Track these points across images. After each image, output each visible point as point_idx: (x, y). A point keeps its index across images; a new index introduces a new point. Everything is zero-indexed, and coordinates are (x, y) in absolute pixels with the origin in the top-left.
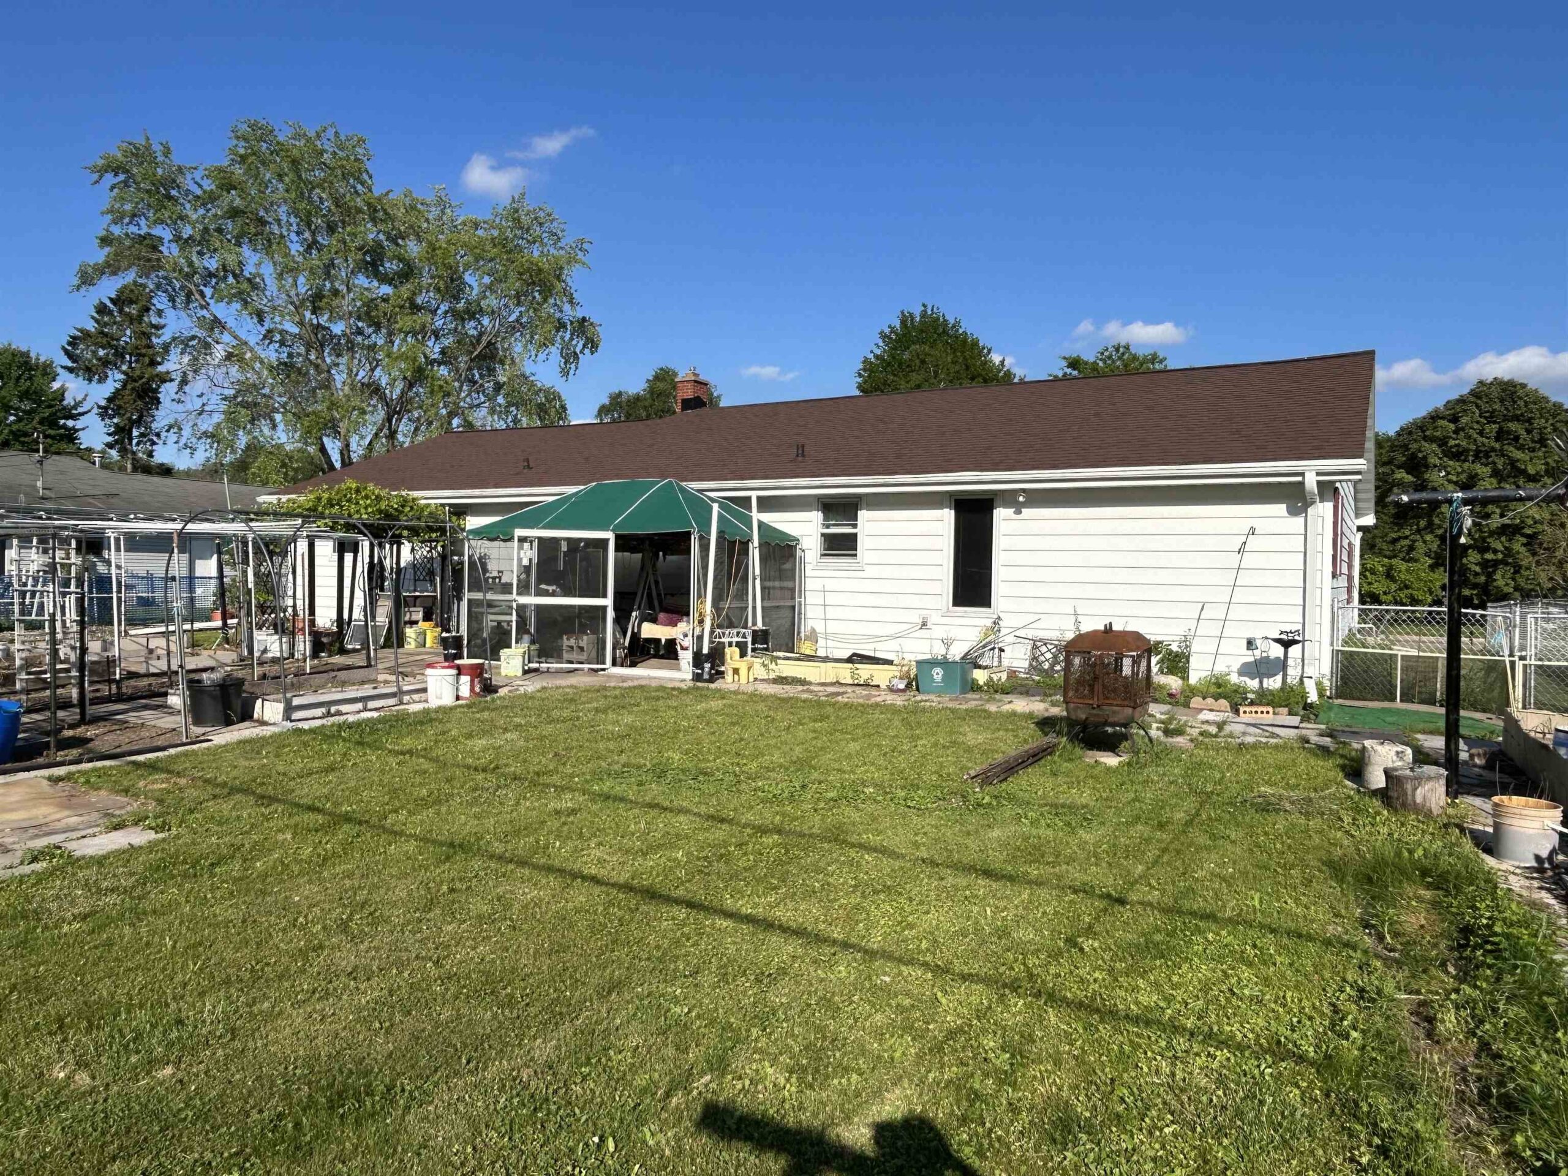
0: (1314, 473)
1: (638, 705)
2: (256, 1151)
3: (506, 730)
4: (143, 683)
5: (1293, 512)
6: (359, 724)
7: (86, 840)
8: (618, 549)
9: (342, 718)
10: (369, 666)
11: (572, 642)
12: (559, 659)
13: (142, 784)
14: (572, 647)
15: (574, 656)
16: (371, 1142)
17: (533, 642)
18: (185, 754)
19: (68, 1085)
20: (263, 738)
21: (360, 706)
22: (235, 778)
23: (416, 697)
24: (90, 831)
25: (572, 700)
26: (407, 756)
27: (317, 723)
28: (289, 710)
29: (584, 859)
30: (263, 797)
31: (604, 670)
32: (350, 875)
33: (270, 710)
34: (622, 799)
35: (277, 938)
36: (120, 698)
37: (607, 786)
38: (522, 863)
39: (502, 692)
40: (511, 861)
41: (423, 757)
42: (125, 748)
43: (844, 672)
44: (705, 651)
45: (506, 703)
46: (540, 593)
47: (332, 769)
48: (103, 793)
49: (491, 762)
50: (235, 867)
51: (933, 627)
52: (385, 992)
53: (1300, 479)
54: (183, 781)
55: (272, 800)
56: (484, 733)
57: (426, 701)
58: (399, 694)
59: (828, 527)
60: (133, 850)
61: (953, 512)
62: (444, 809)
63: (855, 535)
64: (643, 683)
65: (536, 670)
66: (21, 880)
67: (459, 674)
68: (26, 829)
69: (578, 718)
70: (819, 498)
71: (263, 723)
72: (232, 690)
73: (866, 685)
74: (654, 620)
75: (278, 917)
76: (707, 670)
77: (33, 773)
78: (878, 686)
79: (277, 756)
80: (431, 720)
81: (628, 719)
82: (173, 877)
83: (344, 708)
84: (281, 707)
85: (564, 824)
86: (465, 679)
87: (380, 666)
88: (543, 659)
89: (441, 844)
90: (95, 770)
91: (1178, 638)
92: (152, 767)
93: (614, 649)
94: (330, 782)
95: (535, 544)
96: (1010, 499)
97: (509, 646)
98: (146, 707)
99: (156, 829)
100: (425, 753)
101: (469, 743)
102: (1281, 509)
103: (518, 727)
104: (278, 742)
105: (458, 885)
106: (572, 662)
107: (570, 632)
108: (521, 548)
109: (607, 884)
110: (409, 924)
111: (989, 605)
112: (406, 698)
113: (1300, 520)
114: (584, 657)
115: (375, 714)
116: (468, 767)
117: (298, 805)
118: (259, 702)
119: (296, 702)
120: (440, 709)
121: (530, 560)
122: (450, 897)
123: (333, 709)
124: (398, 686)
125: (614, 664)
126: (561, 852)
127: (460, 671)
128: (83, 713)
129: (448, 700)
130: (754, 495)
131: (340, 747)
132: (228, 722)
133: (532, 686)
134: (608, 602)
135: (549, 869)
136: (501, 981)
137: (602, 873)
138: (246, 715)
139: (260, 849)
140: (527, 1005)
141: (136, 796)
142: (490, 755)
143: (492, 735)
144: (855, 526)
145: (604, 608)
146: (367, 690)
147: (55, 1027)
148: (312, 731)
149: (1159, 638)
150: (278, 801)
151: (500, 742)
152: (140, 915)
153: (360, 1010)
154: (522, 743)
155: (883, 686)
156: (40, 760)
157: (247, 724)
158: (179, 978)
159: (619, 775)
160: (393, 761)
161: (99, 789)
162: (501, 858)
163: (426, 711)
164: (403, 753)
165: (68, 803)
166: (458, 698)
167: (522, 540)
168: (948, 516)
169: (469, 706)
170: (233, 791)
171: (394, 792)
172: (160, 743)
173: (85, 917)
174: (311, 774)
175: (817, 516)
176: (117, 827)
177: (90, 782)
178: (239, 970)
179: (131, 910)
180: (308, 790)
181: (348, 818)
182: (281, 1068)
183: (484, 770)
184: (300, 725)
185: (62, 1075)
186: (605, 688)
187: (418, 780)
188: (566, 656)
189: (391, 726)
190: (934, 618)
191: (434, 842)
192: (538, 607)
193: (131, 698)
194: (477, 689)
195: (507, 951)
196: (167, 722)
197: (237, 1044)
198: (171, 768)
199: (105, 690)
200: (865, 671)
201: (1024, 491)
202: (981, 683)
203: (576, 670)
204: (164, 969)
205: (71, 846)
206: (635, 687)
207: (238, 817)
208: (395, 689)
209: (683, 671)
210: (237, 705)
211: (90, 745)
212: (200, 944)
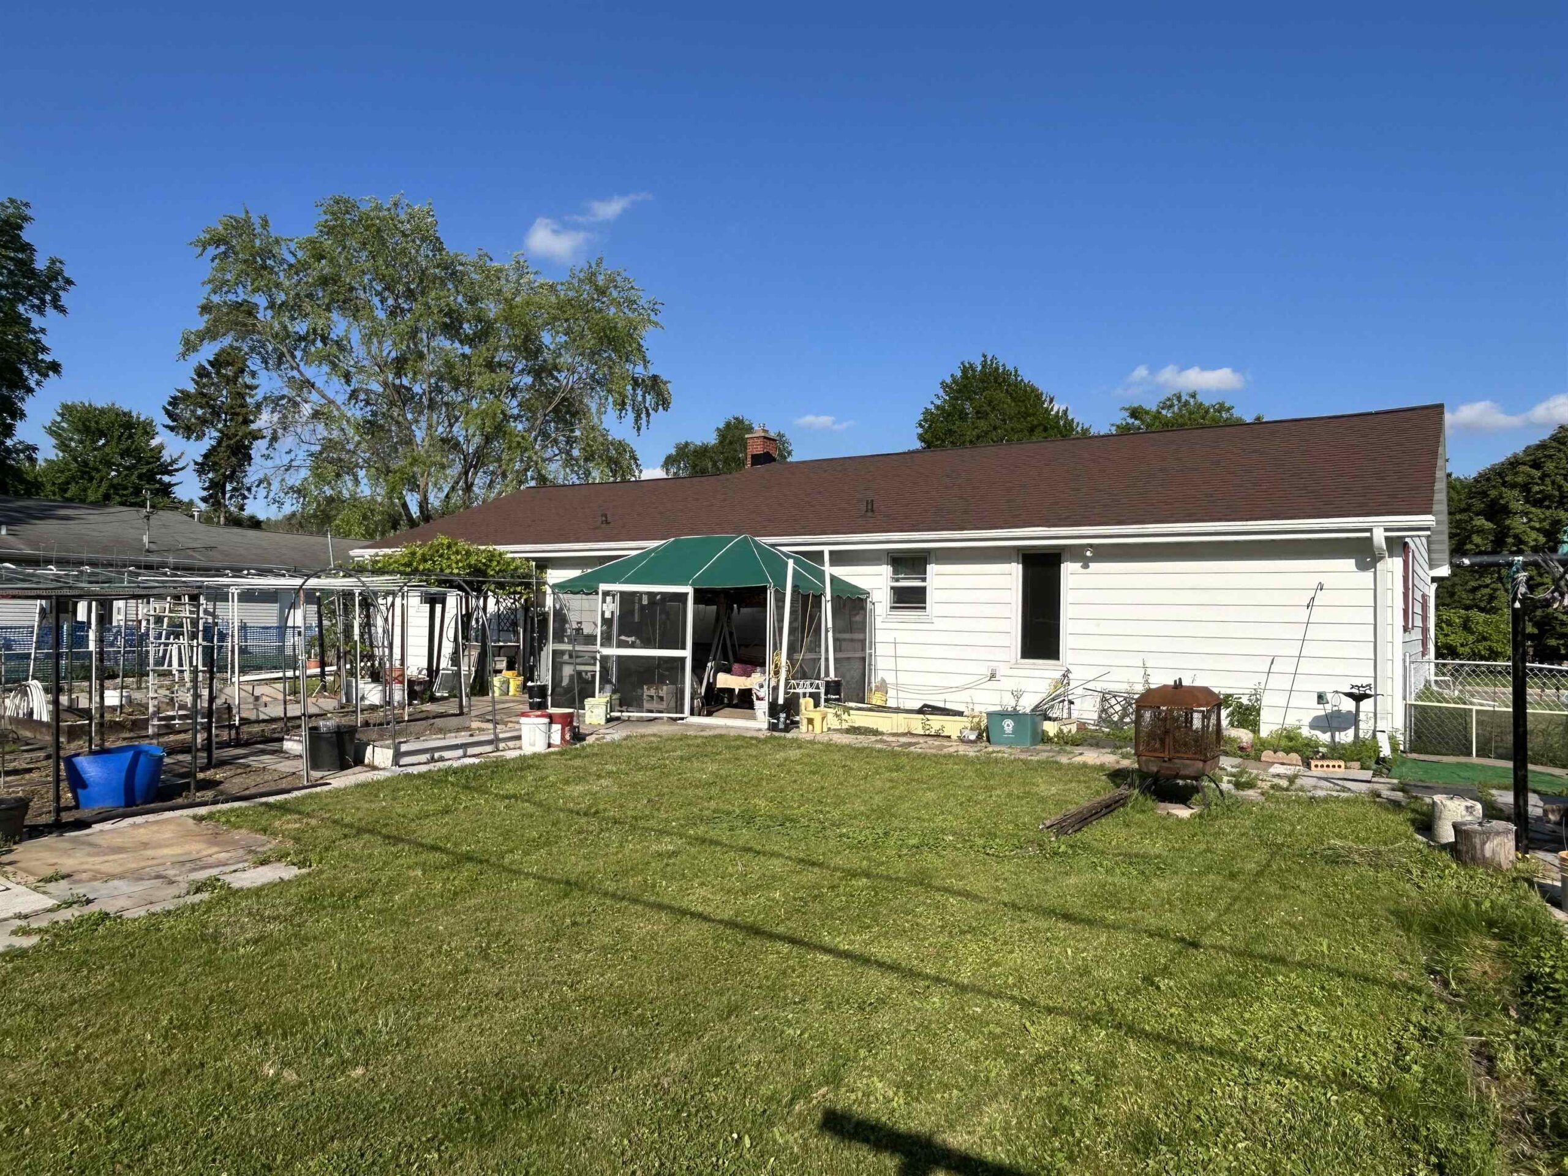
0: (1382, 529)
1: (720, 753)
2: (448, 1137)
3: (599, 777)
4: (256, 729)
5: (1362, 566)
6: (463, 769)
7: (238, 874)
8: (696, 601)
9: (448, 763)
10: (461, 714)
11: (652, 692)
12: (640, 708)
13: (277, 823)
14: (652, 697)
15: (655, 705)
16: (543, 1133)
17: (614, 692)
18: (310, 796)
19: (279, 1080)
20: (378, 782)
21: (460, 752)
22: (360, 820)
23: (511, 744)
24: (241, 866)
25: (657, 749)
26: (513, 800)
27: (424, 768)
28: (398, 756)
29: (690, 898)
30: (389, 837)
31: (682, 719)
32: (480, 908)
33: (380, 755)
34: (717, 843)
35: (428, 963)
36: (238, 743)
37: (701, 830)
38: (635, 901)
39: (590, 740)
40: (623, 898)
41: (527, 801)
42: (253, 791)
43: (916, 724)
44: (781, 701)
45: (596, 750)
46: (621, 644)
47: (446, 811)
48: (243, 831)
49: (590, 807)
50: (377, 900)
51: (1002, 679)
52: (532, 1010)
53: (1368, 534)
54: (313, 822)
55: (397, 840)
56: (580, 780)
57: (520, 748)
58: (495, 741)
59: (897, 580)
60: (282, 885)
61: (1020, 566)
62: (555, 850)
63: (924, 589)
64: (723, 732)
65: (618, 719)
66: (193, 908)
67: (551, 723)
68: (183, 863)
69: (665, 766)
70: (889, 552)
71: (374, 768)
72: (347, 737)
73: (937, 736)
74: (728, 671)
75: (425, 944)
76: (782, 720)
77: (178, 813)
78: (949, 737)
79: (394, 799)
80: (529, 767)
81: (712, 767)
82: (324, 908)
83: (447, 754)
84: (390, 753)
85: (667, 865)
86: (557, 728)
87: (473, 713)
88: (624, 708)
89: (558, 882)
90: (232, 810)
91: (1248, 691)
92: (283, 808)
93: (692, 699)
94: (447, 823)
95: (618, 597)
96: (1077, 554)
97: (593, 696)
98: (263, 752)
99: (301, 864)
100: (528, 798)
101: (569, 789)
102: (1350, 564)
103: (610, 773)
104: (391, 786)
105: (579, 919)
106: (651, 711)
107: (650, 682)
108: (604, 601)
109: (714, 921)
110: (542, 952)
111: (1058, 659)
112: (502, 745)
113: (1369, 575)
114: (664, 706)
115: (476, 761)
116: (572, 811)
117: (422, 845)
118: (369, 749)
119: (404, 748)
120: (535, 756)
121: (612, 613)
122: (575, 929)
123: (437, 755)
124: (495, 734)
125: (692, 714)
126: (668, 891)
127: (552, 719)
128: (210, 757)
129: (540, 747)
130: (826, 549)
131: (449, 791)
132: (343, 766)
133: (616, 734)
134: (687, 653)
135: (660, 907)
136: (632, 1002)
137: (708, 910)
138: (359, 761)
139: (397, 884)
140: (658, 1024)
141: (274, 834)
142: (588, 801)
143: (588, 781)
144: (924, 580)
145: (682, 660)
146: (463, 738)
147: (254, 1033)
148: (421, 776)
149: (1229, 691)
150: (402, 840)
151: (595, 788)
152: (305, 940)
153: (511, 1025)
154: (615, 789)
155: (954, 737)
156: (180, 801)
157: (358, 769)
158: (349, 995)
159: (709, 821)
160: (501, 806)
161: (240, 827)
162: (614, 896)
163: (523, 758)
164: (508, 797)
165: (214, 839)
166: (549, 745)
167: (606, 594)
168: (1016, 570)
169: (561, 753)
170: (360, 831)
171: (507, 835)
172: (284, 784)
173: (256, 942)
174: (428, 816)
175: (886, 570)
176: (264, 863)
177: (233, 821)
178: (400, 989)
179: (296, 936)
180: (431, 830)
181: (469, 858)
182: (455, 1072)
183: (586, 814)
184: (410, 770)
185: (271, 1072)
186: (686, 737)
187: (526, 822)
188: (646, 705)
189: (493, 772)
190: (1003, 670)
191: (550, 880)
192: (619, 657)
193: (247, 744)
194: (568, 737)
195: (633, 978)
196: (286, 766)
197: (413, 1051)
198: (302, 808)
199: (225, 735)
200: (936, 722)
201: (1091, 546)
202: (1051, 734)
203: (656, 718)
204: (335, 987)
205: (228, 879)
206: (715, 736)
207: (370, 856)
208: (492, 737)
209: (759, 721)
210: (350, 749)
211: (221, 787)
212: (362, 966)
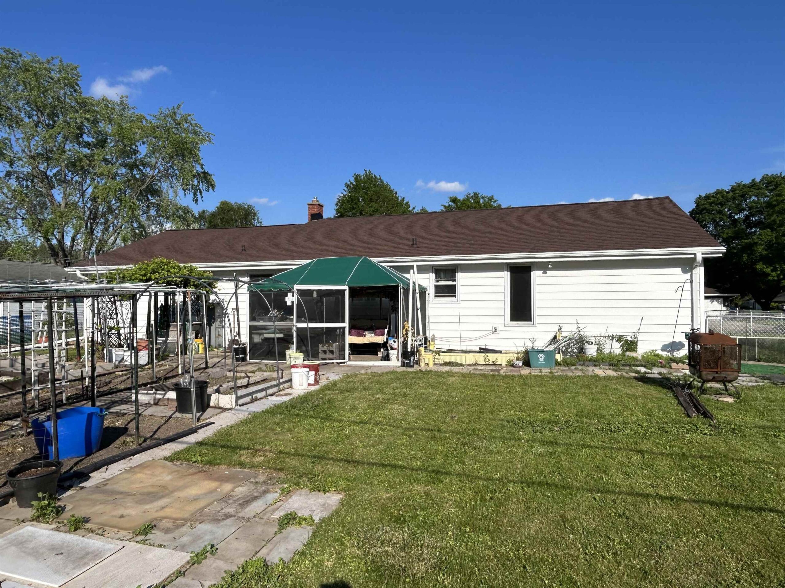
0: (701, 253)
5: (685, 272)
9: (262, 402)
11: (325, 348)
12: (319, 358)
13: (243, 458)
14: (325, 351)
15: (327, 356)
20: (251, 418)
21: (264, 393)
23: (285, 385)
24: (273, 496)
28: (237, 399)
31: (344, 363)
33: (224, 400)
43: (480, 358)
44: (409, 350)
51: (500, 332)
53: (693, 256)
54: (268, 454)
57: (291, 387)
58: (279, 384)
59: (438, 281)
61: (509, 273)
63: (455, 286)
67: (310, 371)
70: (433, 266)
73: (493, 364)
83: (258, 395)
84: (233, 397)
86: (312, 374)
88: (311, 358)
91: (630, 334)
92: (222, 445)
95: (295, 293)
102: (679, 270)
106: (325, 359)
107: (323, 342)
111: (530, 320)
112: (281, 387)
113: (688, 276)
118: (213, 396)
119: (239, 394)
123: (254, 396)
125: (348, 359)
127: (311, 368)
134: (346, 325)
141: (255, 467)
144: (454, 281)
145: (344, 328)
146: (265, 384)
148: (271, 412)
166: (309, 386)
168: (507, 275)
175: (432, 276)
184: (248, 408)
188: (321, 355)
190: (500, 328)
194: (318, 379)
201: (550, 262)
202: (559, 360)
203: (328, 363)
208: (277, 382)
209: (395, 362)
